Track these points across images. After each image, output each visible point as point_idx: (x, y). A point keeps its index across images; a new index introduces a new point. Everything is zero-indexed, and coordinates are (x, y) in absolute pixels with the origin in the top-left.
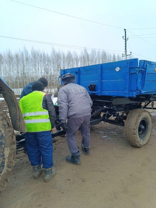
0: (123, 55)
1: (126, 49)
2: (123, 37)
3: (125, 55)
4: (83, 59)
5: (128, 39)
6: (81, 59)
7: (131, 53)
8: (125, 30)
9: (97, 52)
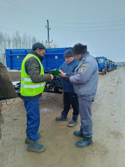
0: (46, 41)
1: (48, 37)
2: (46, 26)
3: (48, 42)
4: (15, 41)
5: (50, 29)
6: (14, 41)
7: (52, 40)
8: (48, 21)
9: (28, 37)
